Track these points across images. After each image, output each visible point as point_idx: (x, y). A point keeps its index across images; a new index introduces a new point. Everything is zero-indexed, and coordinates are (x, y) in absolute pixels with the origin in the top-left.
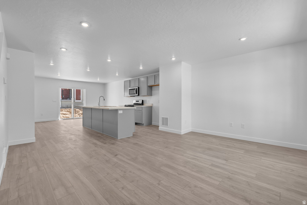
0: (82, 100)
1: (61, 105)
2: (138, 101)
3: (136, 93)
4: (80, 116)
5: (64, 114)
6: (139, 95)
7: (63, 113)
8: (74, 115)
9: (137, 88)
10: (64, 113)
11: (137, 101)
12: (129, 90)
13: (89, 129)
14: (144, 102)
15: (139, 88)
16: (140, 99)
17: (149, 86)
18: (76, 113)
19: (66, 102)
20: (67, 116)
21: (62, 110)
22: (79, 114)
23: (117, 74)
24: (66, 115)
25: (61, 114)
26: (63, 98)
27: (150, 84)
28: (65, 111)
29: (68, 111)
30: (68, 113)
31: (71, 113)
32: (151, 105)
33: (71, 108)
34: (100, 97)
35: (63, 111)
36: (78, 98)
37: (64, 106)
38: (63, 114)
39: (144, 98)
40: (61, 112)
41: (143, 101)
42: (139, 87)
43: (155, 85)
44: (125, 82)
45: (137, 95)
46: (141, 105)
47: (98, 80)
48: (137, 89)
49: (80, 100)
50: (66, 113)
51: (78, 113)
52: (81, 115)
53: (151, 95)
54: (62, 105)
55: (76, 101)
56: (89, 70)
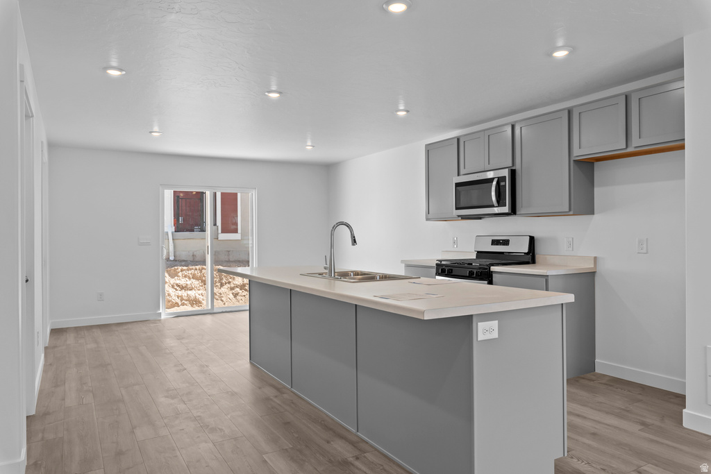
0: (244, 235)
1: (175, 252)
2: (506, 242)
3: (500, 202)
4: (236, 295)
5: (183, 288)
6: (513, 211)
7: (178, 282)
8: (216, 290)
9: (505, 173)
10: (183, 282)
11: (495, 242)
12: (458, 185)
13: (279, 390)
14: (539, 249)
15: (513, 173)
16: (516, 231)
17: (577, 162)
18: (222, 285)
19: (191, 243)
20: (192, 293)
21: (175, 270)
22: (232, 289)
23: (402, 107)
24: (189, 292)
25: (173, 287)
26: (179, 229)
27: (584, 150)
28: (185, 276)
29: (194, 277)
30: (196, 283)
31: (204, 282)
32: (588, 266)
33: (203, 262)
34: (334, 228)
35: (180, 274)
36: (229, 225)
37: (183, 255)
38: (178, 286)
39: (539, 227)
40: (173, 281)
41: (532, 239)
42: (517, 167)
43: (630, 150)
44: (429, 149)
45: (506, 209)
46: (527, 263)
47: (308, 150)
48: (503, 178)
49: (236, 231)
50: (189, 282)
51: (229, 283)
52: (238, 289)
53: (589, 209)
54: (177, 253)
55: (223, 236)
56: (274, 96)
